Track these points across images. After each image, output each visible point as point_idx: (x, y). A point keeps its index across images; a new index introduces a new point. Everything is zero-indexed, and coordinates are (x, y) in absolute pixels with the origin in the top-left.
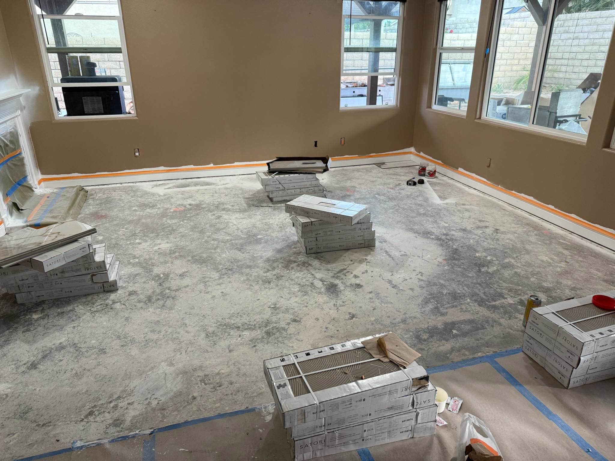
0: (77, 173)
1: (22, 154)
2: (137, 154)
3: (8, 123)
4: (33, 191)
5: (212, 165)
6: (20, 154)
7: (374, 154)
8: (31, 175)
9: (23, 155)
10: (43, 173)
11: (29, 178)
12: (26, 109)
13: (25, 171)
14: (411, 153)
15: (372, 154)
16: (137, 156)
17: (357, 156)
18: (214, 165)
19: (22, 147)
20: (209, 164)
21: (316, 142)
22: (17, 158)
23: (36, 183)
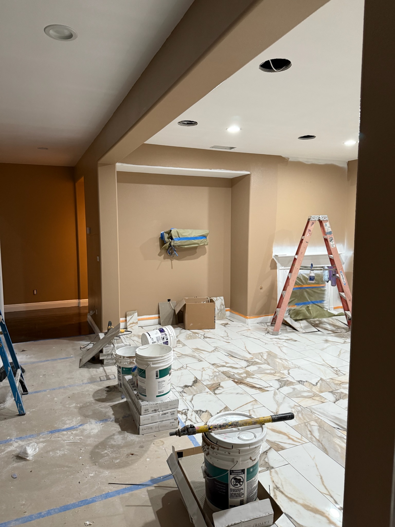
6: (323, 287)
8: (328, 301)
9: (326, 288)
11: (325, 302)
13: (323, 298)
22: (319, 289)
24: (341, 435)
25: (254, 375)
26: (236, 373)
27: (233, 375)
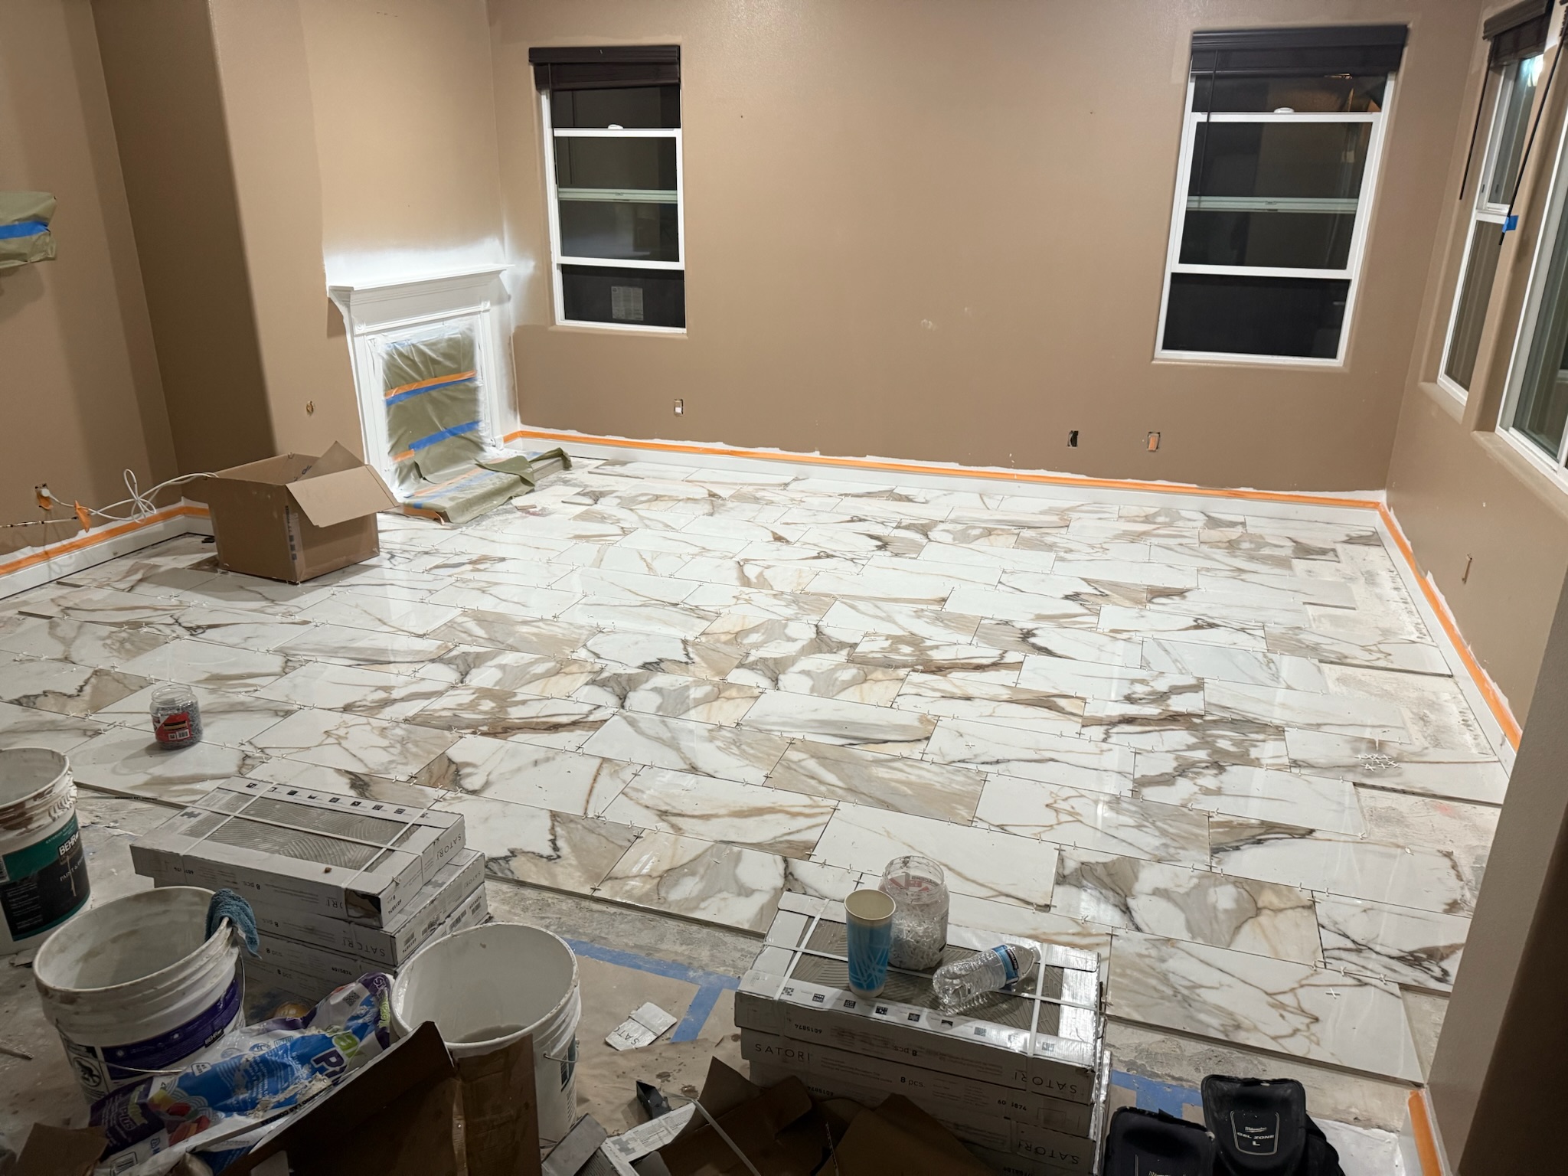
0: (575, 431)
1: (475, 380)
2: (679, 410)
3: (447, 323)
4: (482, 450)
5: (816, 454)
6: (471, 379)
7: (1251, 490)
8: (489, 421)
9: (478, 383)
10: (524, 422)
11: (482, 425)
12: (512, 300)
13: (476, 412)
14: (1375, 506)
15: (1242, 489)
16: (677, 415)
17: (1195, 486)
18: (821, 454)
19: (478, 368)
20: (813, 451)
21: (1075, 434)
22: (461, 387)
23: (499, 436)
24: (873, 756)
25: (515, 695)
26: (455, 707)
27: (457, 718)
